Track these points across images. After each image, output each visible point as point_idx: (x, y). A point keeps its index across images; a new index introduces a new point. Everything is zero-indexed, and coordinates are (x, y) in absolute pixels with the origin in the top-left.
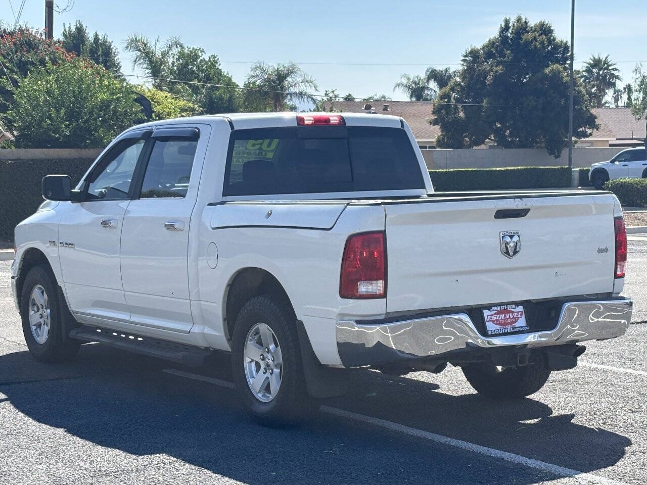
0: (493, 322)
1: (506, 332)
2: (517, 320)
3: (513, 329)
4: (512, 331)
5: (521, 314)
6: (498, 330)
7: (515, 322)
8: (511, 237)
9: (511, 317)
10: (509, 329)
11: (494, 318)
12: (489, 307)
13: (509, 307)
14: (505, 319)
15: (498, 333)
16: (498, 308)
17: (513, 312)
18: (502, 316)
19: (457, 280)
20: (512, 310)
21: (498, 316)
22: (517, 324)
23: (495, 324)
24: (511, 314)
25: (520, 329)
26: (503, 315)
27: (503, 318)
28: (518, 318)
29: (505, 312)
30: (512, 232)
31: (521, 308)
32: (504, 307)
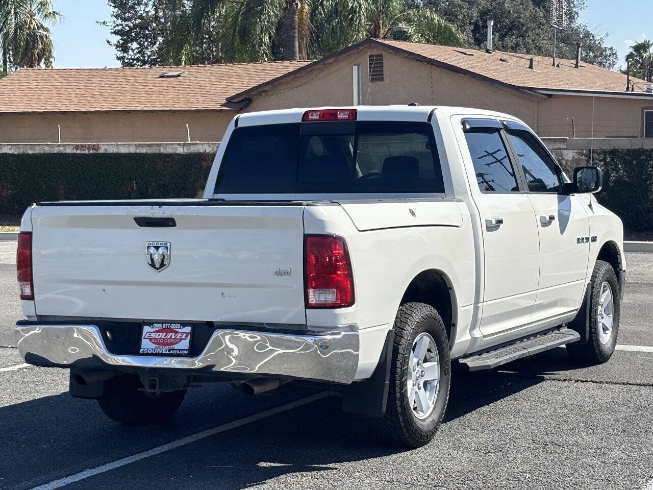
0: (150, 340)
1: (160, 352)
2: (180, 341)
3: (170, 350)
4: (167, 352)
5: (186, 336)
6: (152, 349)
7: (175, 344)
8: (157, 248)
9: (173, 337)
10: (165, 350)
11: (153, 335)
12: (150, 323)
13: (173, 326)
14: (164, 339)
15: (150, 352)
16: (160, 325)
17: (176, 332)
18: (162, 335)
19: (104, 290)
20: (175, 329)
21: (158, 334)
22: (176, 347)
23: (153, 342)
24: (174, 334)
25: (178, 352)
26: (165, 334)
27: (163, 337)
28: (181, 340)
29: (168, 330)
30: (160, 243)
31: (188, 329)
32: (167, 326)
